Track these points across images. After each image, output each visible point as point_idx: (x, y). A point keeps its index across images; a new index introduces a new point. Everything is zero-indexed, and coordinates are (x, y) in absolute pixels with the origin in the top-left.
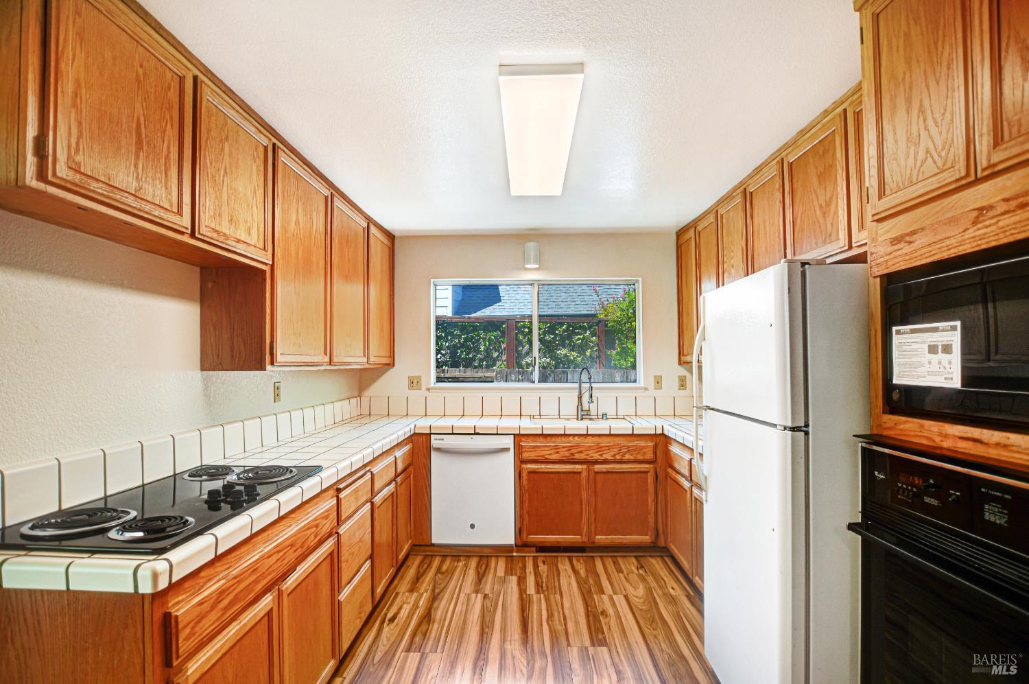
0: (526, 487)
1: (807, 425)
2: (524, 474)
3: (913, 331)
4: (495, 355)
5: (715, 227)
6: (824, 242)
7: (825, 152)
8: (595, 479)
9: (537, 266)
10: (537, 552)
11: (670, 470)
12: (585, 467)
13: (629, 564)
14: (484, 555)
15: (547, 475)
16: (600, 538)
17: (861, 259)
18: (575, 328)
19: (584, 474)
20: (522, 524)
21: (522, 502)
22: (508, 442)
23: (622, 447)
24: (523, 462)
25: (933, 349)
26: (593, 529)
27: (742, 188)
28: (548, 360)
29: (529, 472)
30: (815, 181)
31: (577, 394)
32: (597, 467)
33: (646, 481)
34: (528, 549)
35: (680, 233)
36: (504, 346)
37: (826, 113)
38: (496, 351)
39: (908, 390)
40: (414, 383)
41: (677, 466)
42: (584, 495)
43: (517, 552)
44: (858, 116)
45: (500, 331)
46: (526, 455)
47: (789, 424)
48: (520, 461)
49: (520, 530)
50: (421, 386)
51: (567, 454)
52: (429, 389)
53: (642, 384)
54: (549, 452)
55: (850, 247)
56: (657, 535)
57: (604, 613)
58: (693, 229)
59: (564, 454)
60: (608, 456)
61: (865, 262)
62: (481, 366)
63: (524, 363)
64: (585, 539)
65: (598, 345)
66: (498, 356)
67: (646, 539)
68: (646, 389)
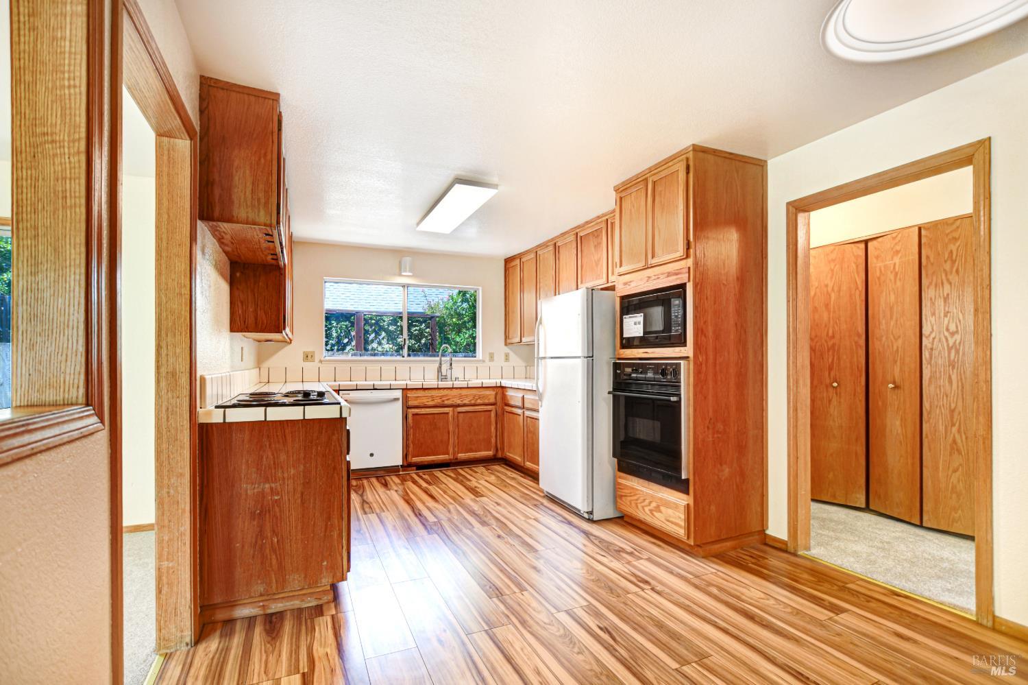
0: (411, 425)
1: (593, 356)
2: (410, 416)
3: (630, 317)
4: (346, 341)
5: (535, 261)
6: (596, 279)
7: (598, 236)
8: (458, 417)
9: (410, 274)
10: (417, 470)
11: (506, 408)
12: (451, 409)
13: (481, 469)
14: (381, 474)
15: (426, 416)
16: (462, 456)
17: (612, 288)
18: (413, 322)
19: (451, 414)
20: (407, 451)
21: (407, 435)
22: (398, 394)
23: (475, 396)
24: (409, 408)
25: (635, 324)
26: (456, 449)
27: (553, 243)
28: (391, 346)
29: (413, 415)
30: (593, 249)
31: (437, 365)
32: (460, 409)
33: (490, 417)
34: (410, 469)
35: (508, 261)
36: (353, 333)
37: (599, 217)
38: (346, 337)
39: (629, 339)
40: (308, 357)
41: (512, 403)
42: (451, 429)
43: (402, 471)
44: (612, 224)
45: (350, 322)
46: (411, 403)
47: (586, 355)
48: (406, 407)
49: (406, 455)
50: (314, 359)
51: (439, 401)
52: (321, 361)
53: (481, 358)
54: (427, 400)
55: (608, 282)
56: (497, 450)
57: (476, 487)
58: (519, 260)
59: (438, 401)
60: (466, 402)
61: (614, 290)
62: (332, 350)
63: (370, 347)
64: (451, 457)
65: (431, 335)
66: (348, 342)
67: (490, 453)
68: (484, 361)
